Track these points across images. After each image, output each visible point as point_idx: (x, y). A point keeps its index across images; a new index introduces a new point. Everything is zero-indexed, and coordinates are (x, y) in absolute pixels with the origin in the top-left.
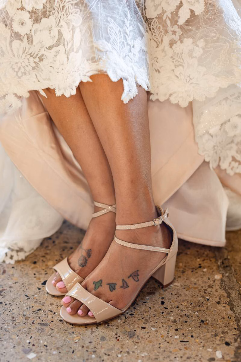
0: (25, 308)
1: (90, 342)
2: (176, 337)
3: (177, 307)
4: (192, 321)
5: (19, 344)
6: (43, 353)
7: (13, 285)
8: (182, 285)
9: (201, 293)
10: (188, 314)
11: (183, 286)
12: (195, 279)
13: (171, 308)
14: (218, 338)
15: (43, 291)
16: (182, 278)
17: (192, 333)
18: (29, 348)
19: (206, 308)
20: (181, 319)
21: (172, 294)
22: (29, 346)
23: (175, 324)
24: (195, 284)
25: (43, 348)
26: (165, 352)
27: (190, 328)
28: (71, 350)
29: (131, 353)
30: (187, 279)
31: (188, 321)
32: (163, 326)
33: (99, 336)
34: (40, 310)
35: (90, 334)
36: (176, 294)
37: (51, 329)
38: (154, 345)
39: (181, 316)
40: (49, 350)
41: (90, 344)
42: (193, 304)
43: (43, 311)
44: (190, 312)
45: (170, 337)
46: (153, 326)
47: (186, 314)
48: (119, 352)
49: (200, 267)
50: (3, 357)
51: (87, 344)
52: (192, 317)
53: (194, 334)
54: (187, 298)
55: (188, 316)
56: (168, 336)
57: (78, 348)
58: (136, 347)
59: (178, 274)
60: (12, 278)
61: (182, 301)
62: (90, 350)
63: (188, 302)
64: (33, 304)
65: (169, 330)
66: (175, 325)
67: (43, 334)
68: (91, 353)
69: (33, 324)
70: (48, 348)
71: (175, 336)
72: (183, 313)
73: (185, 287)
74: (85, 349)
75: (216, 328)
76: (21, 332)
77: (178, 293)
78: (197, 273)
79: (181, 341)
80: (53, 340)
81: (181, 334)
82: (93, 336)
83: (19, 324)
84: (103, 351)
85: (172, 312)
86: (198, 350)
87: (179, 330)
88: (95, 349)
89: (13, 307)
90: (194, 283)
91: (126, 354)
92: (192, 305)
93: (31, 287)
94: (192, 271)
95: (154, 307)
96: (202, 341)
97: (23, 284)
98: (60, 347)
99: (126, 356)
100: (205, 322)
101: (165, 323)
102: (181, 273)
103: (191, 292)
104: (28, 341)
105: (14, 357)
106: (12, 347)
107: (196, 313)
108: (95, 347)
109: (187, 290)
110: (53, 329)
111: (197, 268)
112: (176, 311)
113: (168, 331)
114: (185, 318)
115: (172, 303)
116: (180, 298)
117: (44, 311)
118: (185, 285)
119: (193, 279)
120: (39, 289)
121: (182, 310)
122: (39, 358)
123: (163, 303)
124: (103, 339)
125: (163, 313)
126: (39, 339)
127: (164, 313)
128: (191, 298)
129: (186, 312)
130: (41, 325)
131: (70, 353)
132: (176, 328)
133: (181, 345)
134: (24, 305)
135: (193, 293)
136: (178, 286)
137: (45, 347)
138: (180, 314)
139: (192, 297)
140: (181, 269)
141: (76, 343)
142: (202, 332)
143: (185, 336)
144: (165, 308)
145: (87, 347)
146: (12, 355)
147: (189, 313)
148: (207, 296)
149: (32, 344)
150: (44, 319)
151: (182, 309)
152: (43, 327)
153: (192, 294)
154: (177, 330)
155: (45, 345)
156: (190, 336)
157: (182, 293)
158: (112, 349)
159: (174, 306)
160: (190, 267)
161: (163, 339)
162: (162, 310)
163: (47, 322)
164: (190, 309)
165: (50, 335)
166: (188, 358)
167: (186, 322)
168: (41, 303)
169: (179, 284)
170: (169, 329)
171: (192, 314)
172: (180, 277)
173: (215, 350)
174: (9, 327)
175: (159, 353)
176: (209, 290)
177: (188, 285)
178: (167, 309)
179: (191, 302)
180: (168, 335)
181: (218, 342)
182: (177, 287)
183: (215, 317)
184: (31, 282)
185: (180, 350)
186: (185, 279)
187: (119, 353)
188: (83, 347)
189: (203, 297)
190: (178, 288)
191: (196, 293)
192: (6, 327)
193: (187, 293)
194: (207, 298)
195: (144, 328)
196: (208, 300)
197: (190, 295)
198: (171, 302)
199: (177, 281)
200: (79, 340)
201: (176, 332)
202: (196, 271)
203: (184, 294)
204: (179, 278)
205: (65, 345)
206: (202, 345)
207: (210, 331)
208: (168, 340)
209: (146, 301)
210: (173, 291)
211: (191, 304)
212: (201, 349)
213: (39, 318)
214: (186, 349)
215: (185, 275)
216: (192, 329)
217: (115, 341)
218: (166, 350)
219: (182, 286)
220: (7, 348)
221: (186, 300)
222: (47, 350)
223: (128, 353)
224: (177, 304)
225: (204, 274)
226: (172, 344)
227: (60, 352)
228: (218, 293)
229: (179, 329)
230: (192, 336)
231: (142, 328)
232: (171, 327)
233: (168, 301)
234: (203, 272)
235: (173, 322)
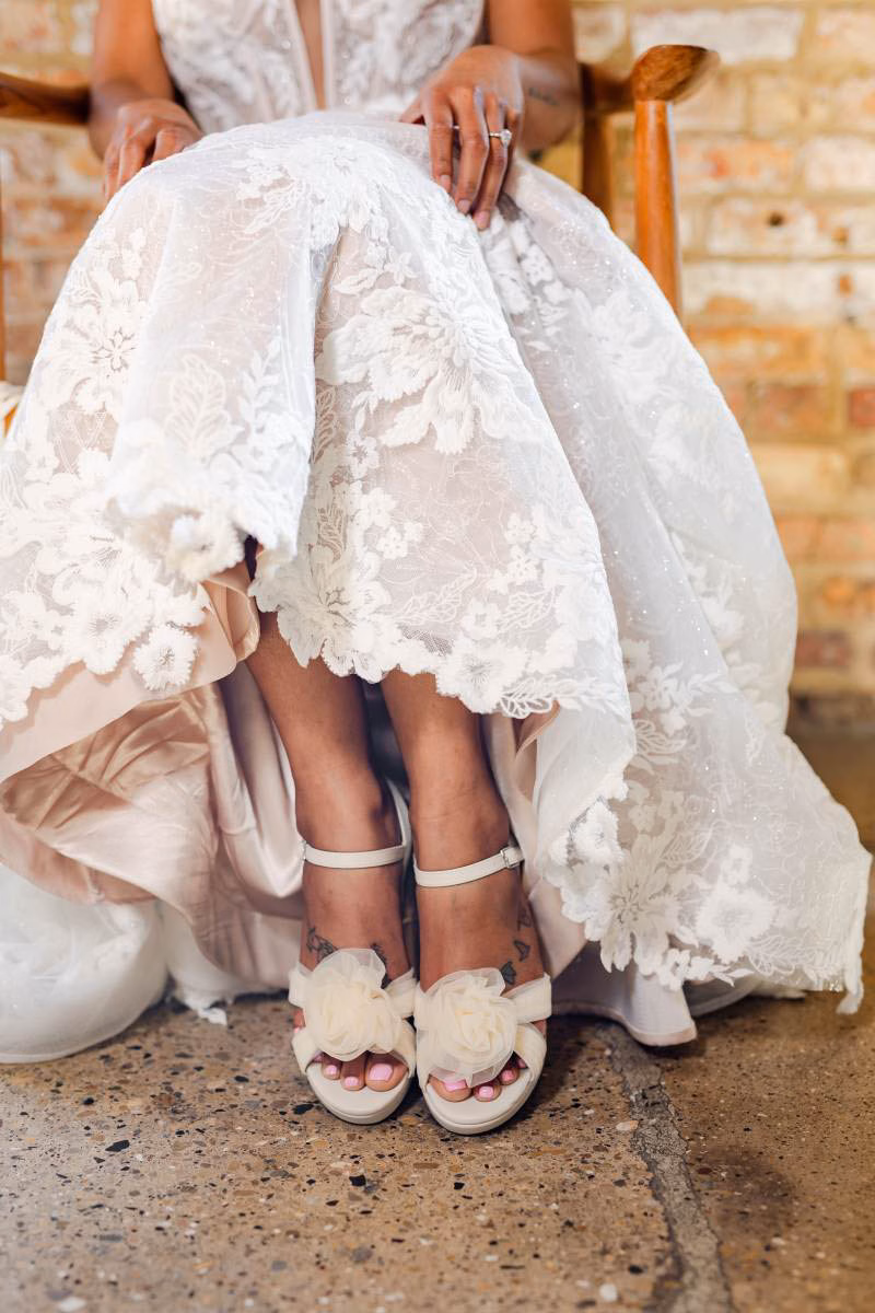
0: (57, 1203)
1: (242, 1274)
2: (489, 1258)
3: (501, 1195)
4: (540, 1224)
5: (36, 1279)
6: (106, 1298)
7: (22, 1153)
8: (519, 1145)
9: (572, 1162)
10: (530, 1208)
11: (522, 1148)
12: (559, 1132)
13: (482, 1197)
14: (609, 1258)
15: (109, 1164)
16: (519, 1131)
17: (537, 1249)
18: (64, 1288)
19: (582, 1194)
20: (508, 1221)
21: (487, 1166)
22: (64, 1285)
23: (491, 1230)
24: (557, 1143)
25: (105, 1289)
26: (455, 1291)
27: (533, 1239)
28: (186, 1292)
29: (357, 1293)
30: (533, 1134)
31: (528, 1223)
32: (453, 1236)
33: (268, 1259)
34: (99, 1206)
35: (243, 1257)
36: (498, 1167)
37: (130, 1247)
38: (425, 1277)
39: (508, 1213)
40: (123, 1293)
41: (240, 1277)
42: (546, 1186)
43: (107, 1210)
44: (536, 1204)
45: (471, 1258)
46: (426, 1237)
47: (522, 1210)
48: (324, 1292)
49: (577, 1106)
51: (232, 1275)
52: (540, 1214)
53: (541, 1252)
54: (530, 1174)
55: (529, 1214)
56: (466, 1258)
57: (206, 1287)
58: (372, 1281)
60: (22, 1137)
61: (516, 1181)
62: (239, 1290)
63: (531, 1183)
64: (80, 1193)
65: (472, 1244)
66: (491, 1233)
67: (106, 1259)
68: (242, 1297)
69: (77, 1238)
70: (119, 1287)
71: (486, 1257)
72: (515, 1207)
73: (527, 1150)
74: (226, 1288)
75: (607, 1236)
76: (43, 1254)
77: (505, 1164)
78: (564, 1118)
79: (505, 1267)
80: (136, 1271)
81: (506, 1252)
82: (252, 1260)
83: (36, 1239)
84: (277, 1291)
85: (483, 1204)
86: (549, 1285)
87: (502, 1244)
88: (256, 1288)
89: (21, 1201)
90: (555, 1140)
91: (343, 1297)
92: (543, 1190)
93: (75, 1156)
94: (551, 1116)
95: (432, 1196)
96: (563, 1265)
97: (51, 1150)
98: (154, 1284)
99: (343, 1301)
100: (575, 1226)
101: (461, 1228)
103: (542, 1162)
104: (62, 1274)
106: (16, 1286)
107: (554, 1206)
108: (255, 1284)
109: (531, 1158)
110: (135, 1248)
111: (568, 1109)
112: (497, 1202)
113: (469, 1246)
114: (522, 1218)
115: (486, 1185)
116: (510, 1174)
117: (111, 1209)
118: (527, 1147)
119: (550, 1133)
120: (99, 1161)
121: (513, 1201)
123: (458, 1186)
124: (279, 1265)
125: (456, 1207)
126: (94, 1269)
127: (461, 1208)
128: (543, 1174)
129: (525, 1205)
130: (102, 1238)
131: (183, 1298)
132: (493, 1239)
133: (505, 1276)
134: (55, 1196)
135: (549, 1164)
137: (112, 1287)
138: (505, 1209)
139: (545, 1172)
141: (201, 1275)
142: (566, 1245)
143: (517, 1256)
144: (465, 1197)
145: (233, 1284)
147: (532, 1206)
148: (589, 1168)
149: (75, 1279)
150: (112, 1225)
151: (514, 1199)
152: (106, 1243)
153: (545, 1165)
154: (493, 1243)
155: (110, 1282)
156: (529, 1256)
157: (516, 1165)
158: (302, 1287)
159: (489, 1192)
161: (452, 1263)
162: (454, 1201)
163: (121, 1233)
164: (536, 1197)
165: (126, 1259)
166: (520, 1302)
167: (521, 1225)
168: (103, 1191)
169: (510, 1145)
170: (472, 1241)
171: (542, 1208)
173: (599, 1282)
175: (438, 1292)
176: (596, 1156)
177: (536, 1146)
178: (470, 1198)
179: (542, 1183)
180: (466, 1254)
181: (608, 1267)
182: (503, 1152)
183: (607, 1213)
184: (75, 1145)
186: (530, 1132)
187: (322, 1295)
188: (220, 1284)
189: (577, 1170)
190: (506, 1152)
191: (559, 1163)
193: (531, 1162)
194: (590, 1172)
195: (400, 1241)
196: (591, 1177)
197: (539, 1167)
198: (481, 1185)
200: (209, 1270)
201: (491, 1248)
202: (564, 1115)
203: (523, 1165)
205: (169, 1280)
206: (562, 1273)
207: (589, 1242)
208: (465, 1264)
209: (410, 1183)
210: (490, 1159)
211: (542, 1186)
212: (558, 1282)
213: (97, 1224)
214: (516, 1282)
216: (537, 1240)
217: (314, 1270)
218: (458, 1286)
219: (517, 1148)
221: (529, 1178)
222: (116, 1291)
223: (349, 1294)
224: (498, 1188)
225: (587, 1120)
226: (476, 1273)
227: (153, 1296)
228: (621, 1162)
229: (500, 1240)
230: (536, 1256)
231: (394, 1240)
232: (478, 1237)
233: (474, 1182)
234: (584, 1116)
235: (483, 1227)
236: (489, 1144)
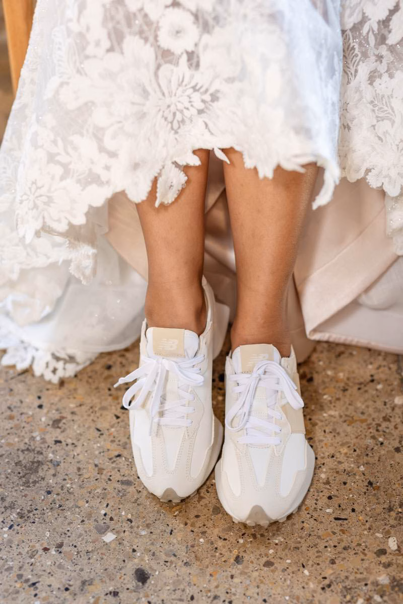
0: (97, 452)
1: (197, 516)
2: (328, 511)
3: (333, 457)
4: (354, 482)
5: (89, 516)
6: (127, 533)
7: (75, 410)
8: (342, 414)
9: (371, 430)
10: (349, 469)
11: (344, 416)
12: (363, 404)
13: (323, 458)
14: (393, 514)
15: (123, 421)
16: (342, 402)
17: (354, 504)
18: (105, 523)
19: (377, 458)
20: (337, 479)
21: (325, 431)
22: (105, 521)
23: (328, 487)
24: (363, 413)
25: (126, 525)
26: (311, 538)
27: (351, 496)
28: (168, 531)
29: (258, 536)
30: (350, 404)
31: (348, 481)
33: (210, 505)
34: (119, 456)
35: (197, 502)
36: (331, 432)
37: (137, 490)
38: (295, 524)
39: (337, 472)
40: (135, 529)
41: (196, 519)
42: (357, 450)
43: (124, 459)
44: (352, 465)
45: (318, 510)
47: (345, 470)
48: (241, 534)
49: (372, 381)
50: (68, 538)
51: (192, 519)
52: (355, 474)
53: (356, 507)
54: (347, 439)
55: (348, 474)
56: (315, 509)
57: (178, 526)
59: (336, 393)
60: (75, 395)
61: (341, 445)
62: (196, 530)
63: (349, 447)
64: (108, 445)
65: (318, 498)
66: (328, 489)
67: (125, 500)
68: (198, 536)
69: (109, 482)
70: (133, 524)
71: (327, 509)
72: (341, 467)
73: (347, 418)
74: (189, 528)
75: (392, 496)
76: (92, 495)
77: (334, 430)
78: (366, 391)
79: (336, 519)
80: (141, 510)
81: (337, 506)
82: (202, 506)
83: (88, 482)
84: (216, 531)
85: (324, 464)
86: (360, 535)
87: (334, 499)
88: (205, 529)
89: (79, 450)
90: (361, 411)
92: (356, 453)
93: (105, 413)
94: (359, 389)
96: (368, 518)
97: (92, 408)
98: (151, 523)
99: (251, 541)
100: (374, 486)
102: (341, 392)
103: (355, 429)
104: (103, 512)
105: (83, 539)
106: (80, 521)
107: (362, 468)
108: (204, 525)
109: (348, 425)
110: (140, 491)
111: (368, 383)
112: (330, 463)
113: (317, 500)
114: (344, 477)
115: (325, 448)
116: (338, 439)
117: (125, 458)
118: (346, 416)
119: (359, 405)
120: (118, 417)
121: (340, 462)
122: (121, 541)
126: (119, 509)
128: (355, 440)
129: (345, 466)
130: (123, 483)
131: (167, 535)
132: (329, 495)
133: (336, 526)
134: (95, 446)
135: (359, 431)
136: (335, 417)
137: (129, 522)
138: (336, 469)
139: (357, 438)
140: (342, 385)
141: (176, 516)
142: (369, 502)
143: (343, 510)
145: (193, 525)
146: (80, 535)
147: (350, 467)
148: (380, 436)
149: (110, 517)
150: (127, 473)
151: (340, 460)
152: (125, 487)
153: (356, 432)
154: (330, 498)
155: (128, 520)
156: (349, 510)
157: (341, 431)
158: (229, 529)
159: (327, 454)
160: (357, 381)
161: (308, 513)
163: (131, 479)
164: (352, 460)
165: (136, 501)
166: (345, 548)
167: (345, 483)
168: (121, 443)
169: (337, 414)
170: (318, 496)
171: (356, 469)
172: (338, 399)
173: (387, 535)
174: (74, 486)
175: (301, 538)
176: (384, 425)
177: (352, 415)
179: (355, 447)
180: (316, 506)
181: (392, 522)
182: (333, 419)
183: (391, 476)
184: (105, 404)
185: (334, 533)
186: (348, 403)
187: (240, 537)
188: (186, 524)
189: (373, 437)
190: (335, 420)
191: (364, 431)
192: (68, 485)
193: (349, 429)
194: (381, 439)
196: (382, 444)
197: (353, 434)
198: (322, 447)
199: (334, 406)
200: (180, 512)
201: (329, 502)
202: (366, 388)
203: (345, 431)
204: (338, 402)
205: (159, 519)
206: (368, 525)
207: (382, 501)
208: (315, 515)
210: (327, 426)
211: (355, 451)
212: (366, 532)
213: (119, 471)
214: (343, 531)
215: (348, 396)
216: (353, 496)
218: (312, 533)
219: (341, 416)
220: (72, 523)
221: (347, 443)
222: (132, 527)
223: (254, 536)
224: (331, 451)
225: (379, 394)
226: (321, 522)
227: (151, 533)
228: (397, 431)
229: (333, 496)
230: (353, 510)
232: (322, 492)
233: (318, 444)
234: (377, 390)
235: (324, 484)
236: (326, 413)
